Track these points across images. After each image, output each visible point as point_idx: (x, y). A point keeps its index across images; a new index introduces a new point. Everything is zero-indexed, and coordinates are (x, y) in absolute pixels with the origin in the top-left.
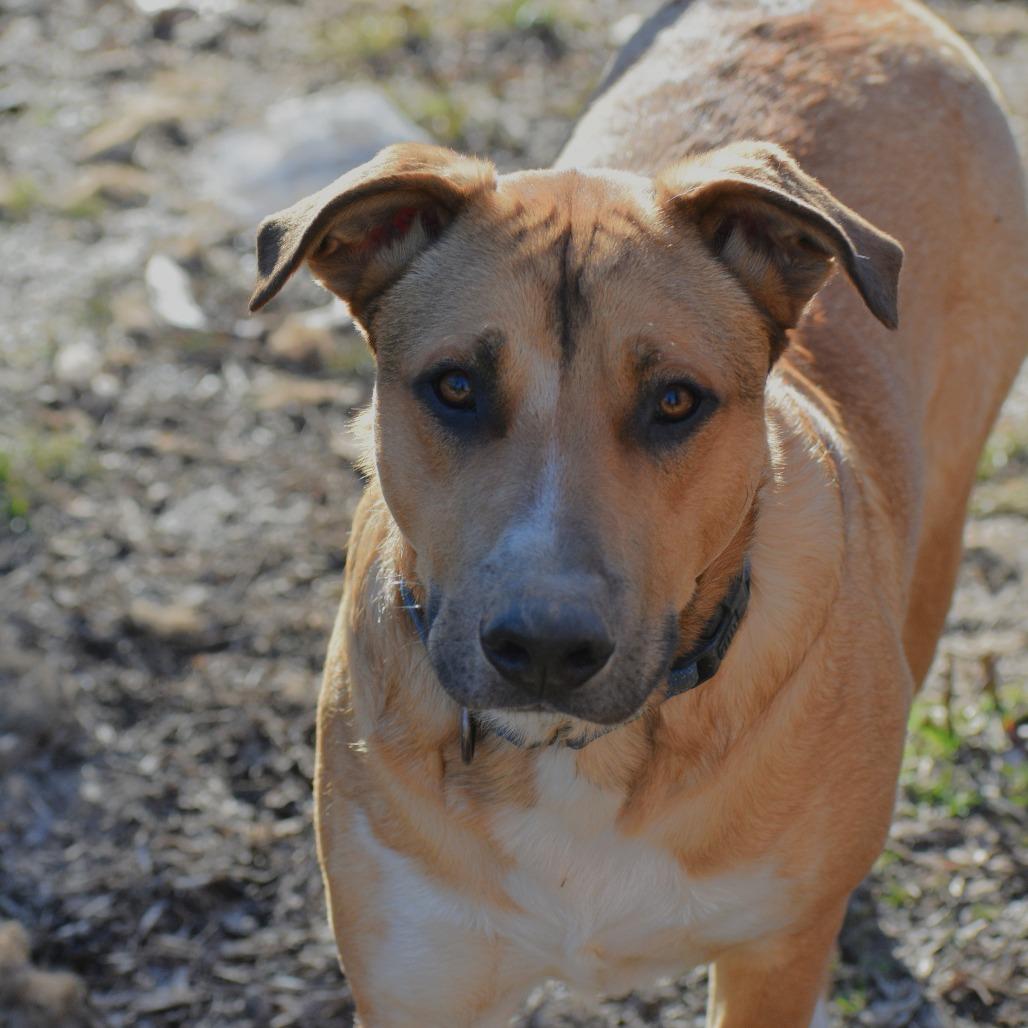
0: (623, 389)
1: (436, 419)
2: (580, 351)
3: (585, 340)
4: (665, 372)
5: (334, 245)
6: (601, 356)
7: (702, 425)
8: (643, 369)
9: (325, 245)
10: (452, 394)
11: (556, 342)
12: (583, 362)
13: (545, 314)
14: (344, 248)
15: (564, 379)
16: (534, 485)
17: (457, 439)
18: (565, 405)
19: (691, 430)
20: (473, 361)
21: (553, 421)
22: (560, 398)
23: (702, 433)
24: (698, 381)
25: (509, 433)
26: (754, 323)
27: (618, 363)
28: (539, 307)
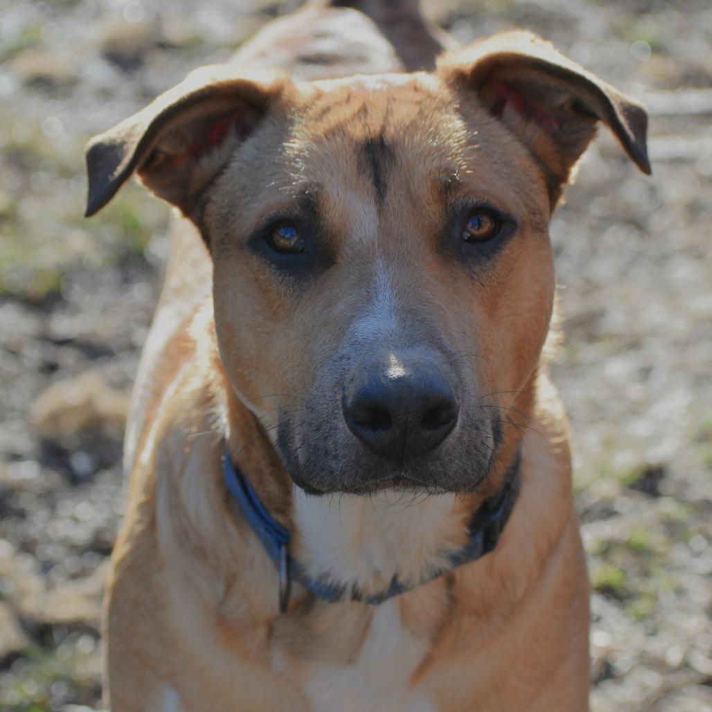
0: (433, 212)
1: (273, 266)
2: (390, 189)
3: (394, 181)
4: (467, 198)
5: (161, 157)
6: (409, 189)
7: (505, 244)
8: (446, 193)
9: (153, 156)
10: (282, 242)
11: (369, 184)
12: (395, 197)
13: (356, 163)
14: (170, 159)
15: (380, 212)
16: (369, 290)
17: (292, 279)
18: (384, 231)
19: (496, 249)
20: (297, 211)
21: (376, 244)
22: (379, 226)
23: (505, 252)
24: (498, 206)
25: (340, 260)
26: (534, 172)
27: (424, 190)
28: (350, 158)
